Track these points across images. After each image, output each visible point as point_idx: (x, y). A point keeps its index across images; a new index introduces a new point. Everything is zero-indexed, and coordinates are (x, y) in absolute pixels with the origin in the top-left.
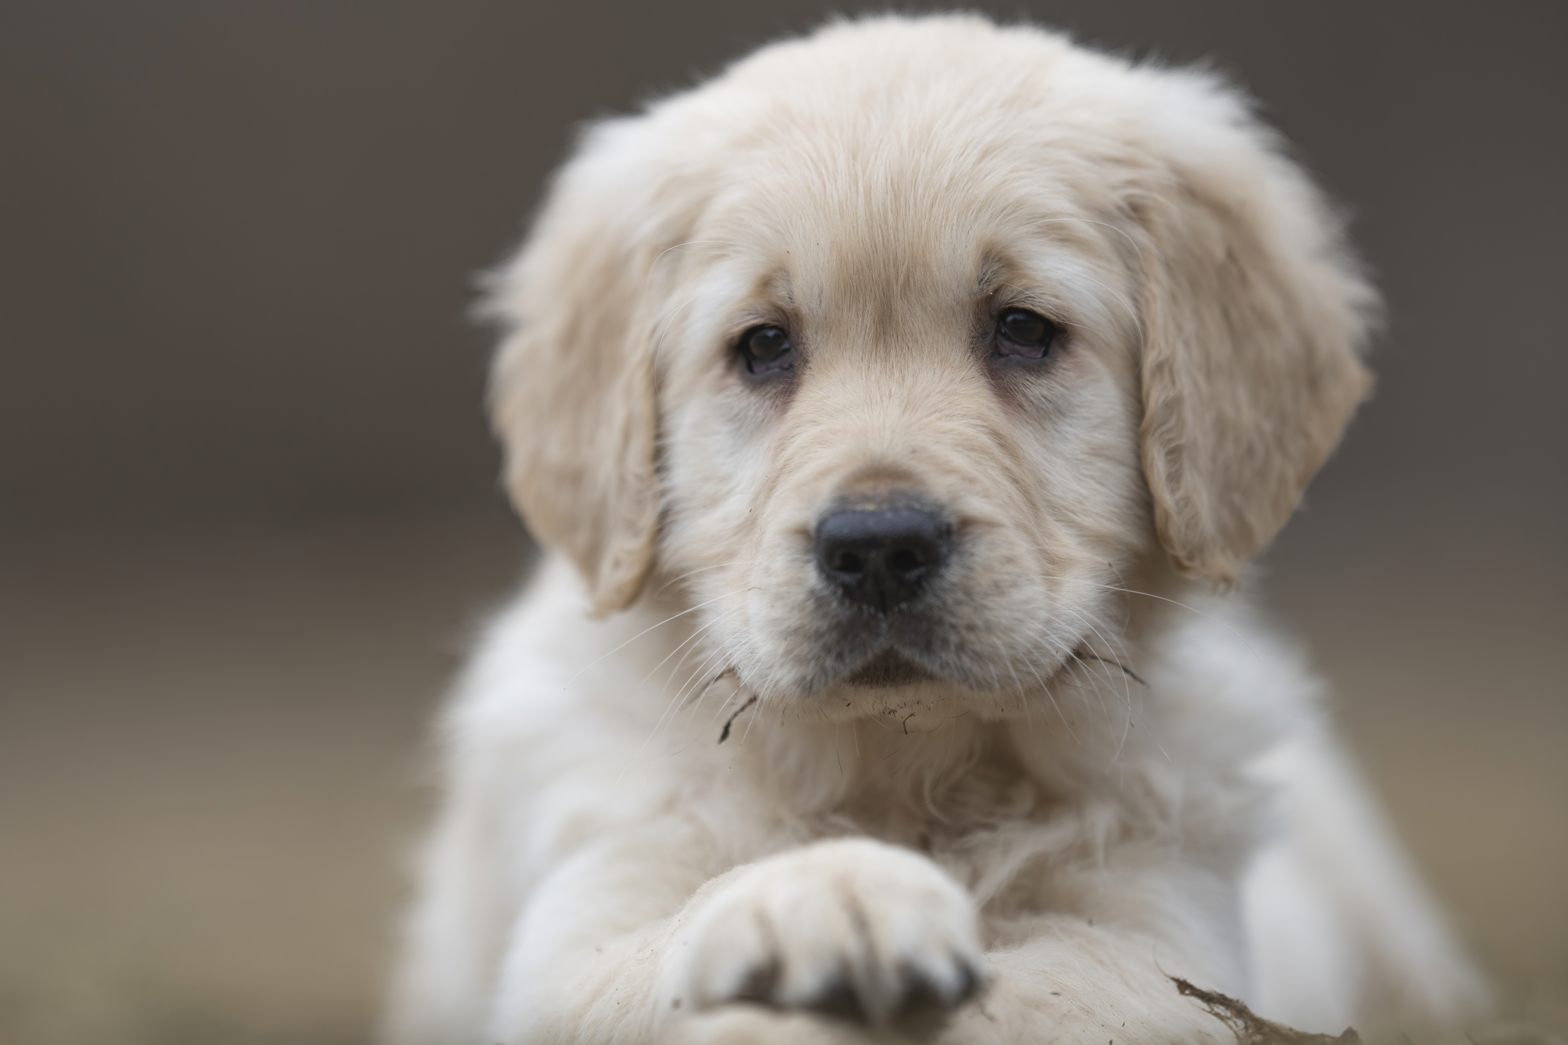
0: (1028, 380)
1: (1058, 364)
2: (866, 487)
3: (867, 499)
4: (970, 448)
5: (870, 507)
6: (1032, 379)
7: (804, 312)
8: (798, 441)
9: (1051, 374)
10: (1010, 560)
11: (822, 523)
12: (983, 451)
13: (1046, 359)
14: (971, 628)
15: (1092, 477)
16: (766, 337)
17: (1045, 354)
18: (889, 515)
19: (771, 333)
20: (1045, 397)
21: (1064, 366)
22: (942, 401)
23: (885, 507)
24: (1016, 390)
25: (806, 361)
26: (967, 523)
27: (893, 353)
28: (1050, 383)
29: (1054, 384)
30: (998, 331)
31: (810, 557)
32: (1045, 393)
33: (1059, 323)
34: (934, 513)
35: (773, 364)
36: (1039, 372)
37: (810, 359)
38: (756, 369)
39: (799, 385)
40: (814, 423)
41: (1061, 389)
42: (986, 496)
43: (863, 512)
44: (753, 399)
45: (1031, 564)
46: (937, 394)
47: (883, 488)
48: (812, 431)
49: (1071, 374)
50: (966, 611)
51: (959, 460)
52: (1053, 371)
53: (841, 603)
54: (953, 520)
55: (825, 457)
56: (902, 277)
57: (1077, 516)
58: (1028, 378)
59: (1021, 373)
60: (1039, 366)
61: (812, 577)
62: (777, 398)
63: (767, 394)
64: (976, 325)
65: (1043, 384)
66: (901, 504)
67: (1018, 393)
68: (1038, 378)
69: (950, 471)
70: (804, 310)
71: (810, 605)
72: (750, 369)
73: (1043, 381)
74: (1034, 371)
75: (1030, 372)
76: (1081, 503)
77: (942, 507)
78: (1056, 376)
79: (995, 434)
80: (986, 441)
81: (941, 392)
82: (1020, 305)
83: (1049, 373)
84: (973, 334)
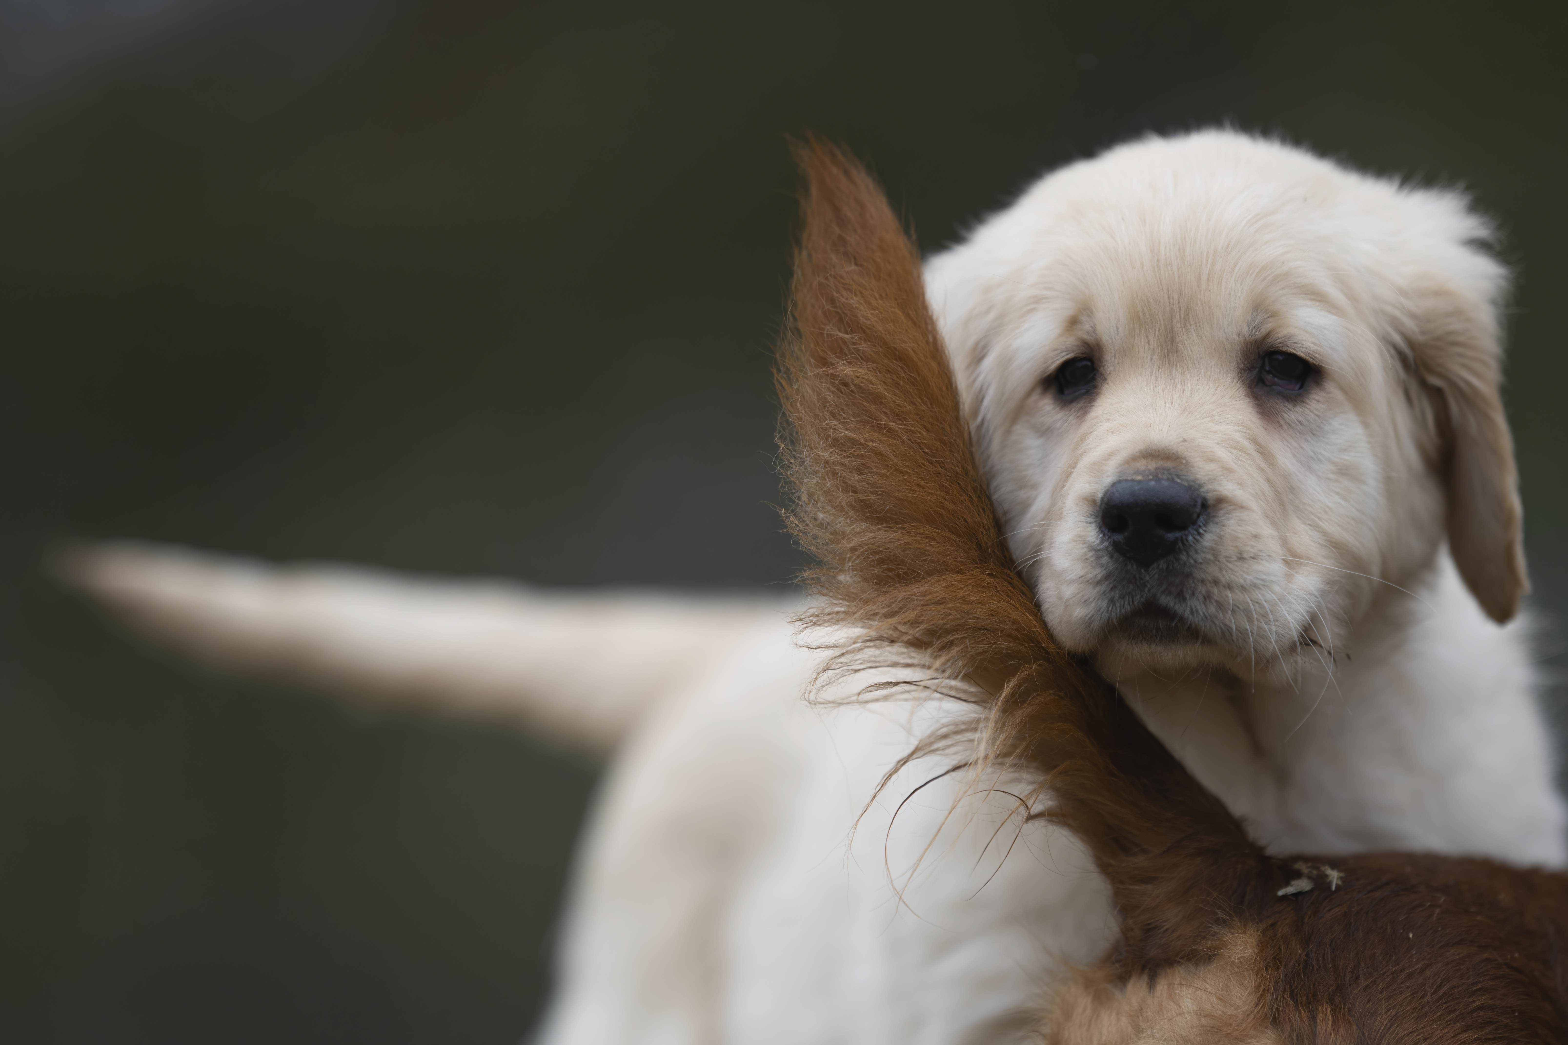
0: (1286, 407)
4: (1234, 446)
6: (1290, 406)
9: (1306, 403)
10: (1256, 537)
12: (1242, 450)
13: (1301, 391)
14: (1216, 582)
15: (1338, 494)
17: (1301, 387)
18: (1153, 483)
20: (1299, 422)
21: (1317, 397)
22: (1215, 410)
24: (1277, 414)
26: (1221, 501)
28: (1304, 410)
29: (1307, 412)
30: (1263, 367)
31: (1092, 519)
32: (1300, 418)
33: (1315, 364)
34: (1193, 488)
36: (1296, 401)
39: (1097, 394)
42: (1241, 484)
45: (1273, 546)
46: (1210, 404)
50: (1213, 570)
51: (1222, 453)
52: (1307, 401)
54: (1210, 496)
57: (1322, 522)
58: (1286, 405)
59: (1281, 400)
60: (1295, 397)
64: (1245, 361)
65: (1299, 412)
67: (1278, 416)
68: (1295, 406)
69: (1212, 460)
73: (1299, 409)
74: (1292, 400)
75: (1288, 401)
76: (1326, 512)
77: (1200, 486)
78: (1310, 405)
79: (1255, 441)
80: (1246, 443)
81: (1214, 402)
82: (1285, 349)
83: (1304, 402)
84: (1240, 367)
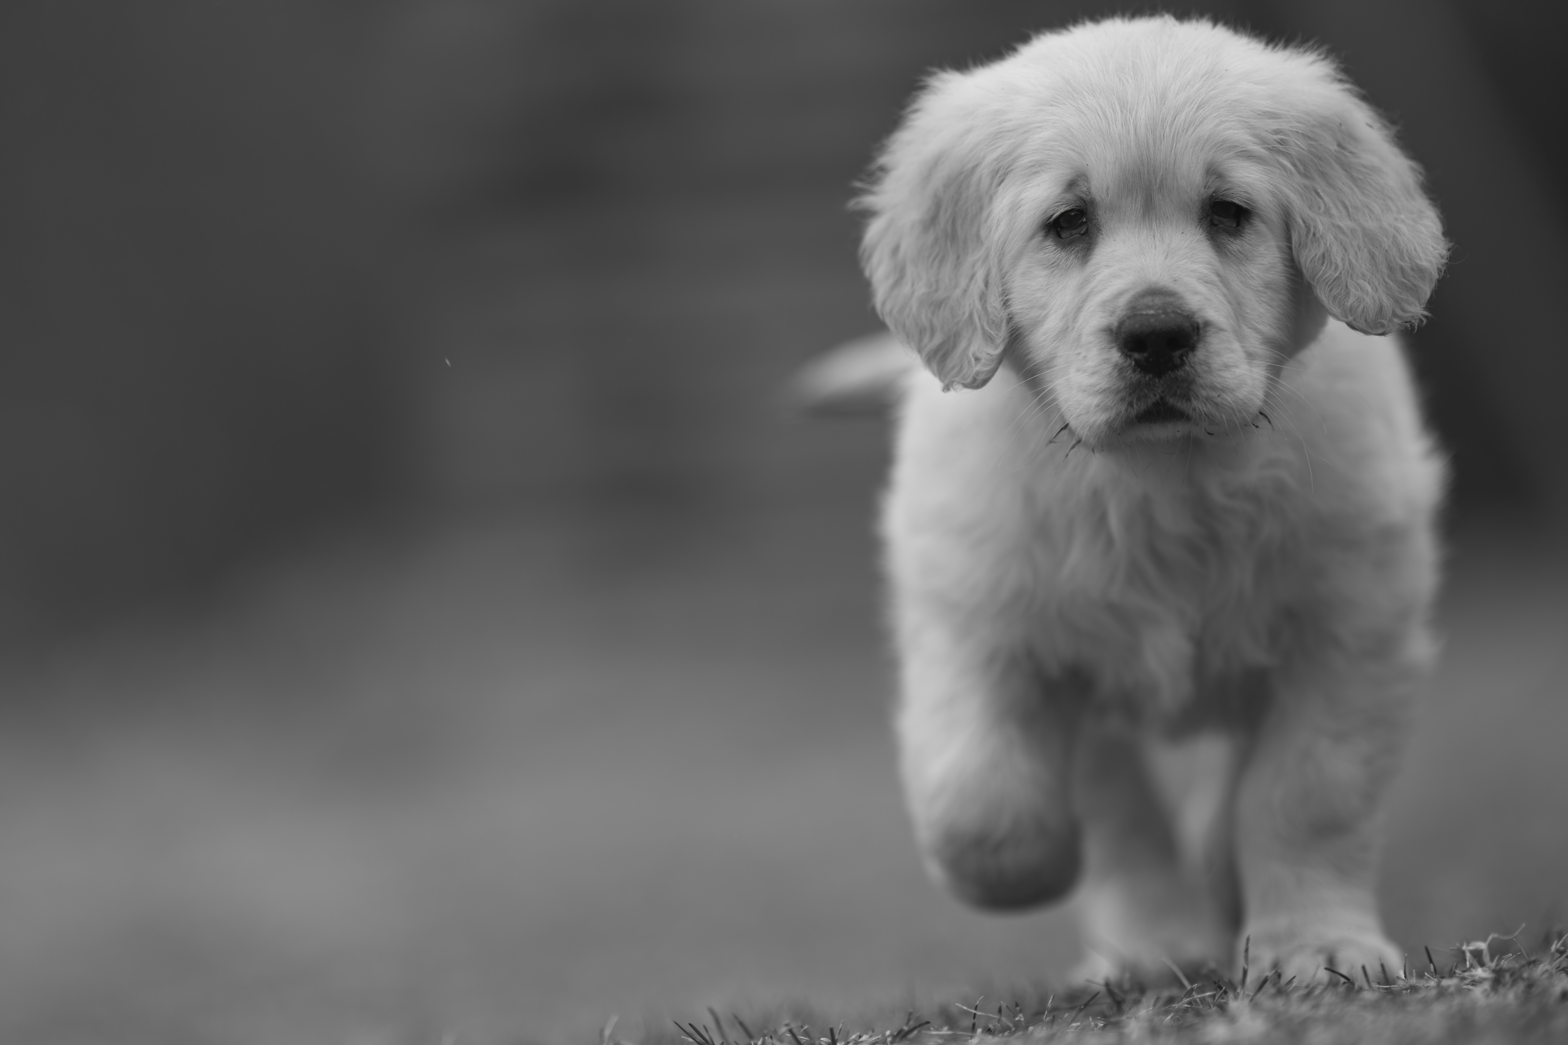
1: (1246, 231)
2: (1148, 300)
3: (1149, 307)
5: (1152, 312)
7: (1097, 200)
8: (1099, 277)
11: (1121, 324)
16: (1071, 215)
19: (1073, 214)
23: (1160, 311)
25: (1099, 230)
27: (1154, 223)
35: (1074, 232)
37: (1102, 229)
38: (1064, 235)
40: (1107, 266)
41: (1248, 246)
43: (1147, 315)
44: (1063, 254)
47: (1158, 301)
48: (1107, 272)
49: (1253, 236)
53: (1134, 371)
55: (1118, 285)
56: (1158, 180)
61: (1115, 356)
62: (1078, 253)
63: (1073, 250)
66: (1169, 310)
70: (1098, 199)
71: (1115, 373)
72: (1059, 236)
